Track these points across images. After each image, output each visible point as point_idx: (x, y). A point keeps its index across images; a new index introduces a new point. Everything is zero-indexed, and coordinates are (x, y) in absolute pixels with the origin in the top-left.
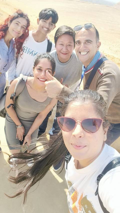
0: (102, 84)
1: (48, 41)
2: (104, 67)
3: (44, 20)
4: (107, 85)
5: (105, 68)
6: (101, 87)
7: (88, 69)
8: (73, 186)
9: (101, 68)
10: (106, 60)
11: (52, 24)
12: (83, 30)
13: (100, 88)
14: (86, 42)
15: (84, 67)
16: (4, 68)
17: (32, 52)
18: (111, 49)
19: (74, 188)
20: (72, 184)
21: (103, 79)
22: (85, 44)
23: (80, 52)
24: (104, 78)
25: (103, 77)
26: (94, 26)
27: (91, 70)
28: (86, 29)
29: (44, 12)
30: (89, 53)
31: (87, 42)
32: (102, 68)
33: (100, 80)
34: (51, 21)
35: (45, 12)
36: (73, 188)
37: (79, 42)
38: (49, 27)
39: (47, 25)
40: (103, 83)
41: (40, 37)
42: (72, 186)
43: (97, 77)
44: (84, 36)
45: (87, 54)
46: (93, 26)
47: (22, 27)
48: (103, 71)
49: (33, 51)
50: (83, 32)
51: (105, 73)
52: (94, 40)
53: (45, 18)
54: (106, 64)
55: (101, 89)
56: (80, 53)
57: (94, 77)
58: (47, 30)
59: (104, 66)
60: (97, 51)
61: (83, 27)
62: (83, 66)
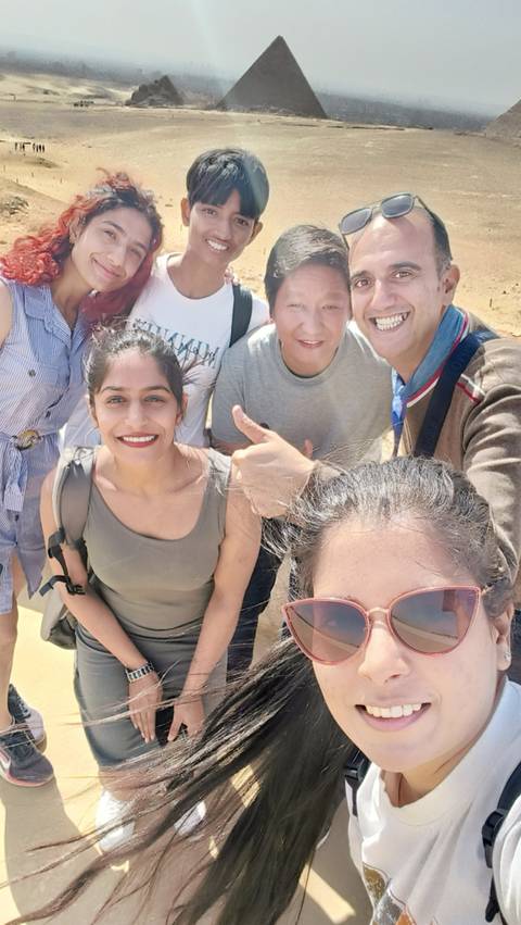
0: (481, 442)
1: (236, 288)
2: (483, 369)
3: (206, 206)
4: (505, 441)
5: (487, 372)
6: (479, 454)
7: (417, 387)
8: (388, 891)
9: (471, 375)
10: (492, 338)
11: (242, 222)
12: (380, 222)
13: (474, 459)
14: (394, 274)
15: (399, 378)
16: (48, 414)
17: (171, 339)
18: (498, 308)
19: (395, 902)
20: (386, 881)
21: (484, 417)
22: (392, 282)
23: (374, 321)
24: (489, 414)
25: (484, 411)
26: (420, 200)
27: (430, 388)
28: (389, 219)
29: (203, 166)
30: (412, 318)
31: (398, 276)
32: (477, 374)
33: (474, 425)
34: (238, 210)
35: (211, 167)
36: (389, 901)
37: (366, 279)
38: (229, 238)
39: (223, 230)
40: (486, 434)
41: (197, 277)
42: (385, 896)
43: (458, 412)
44: (383, 249)
45: (402, 323)
46: (417, 204)
47: (131, 250)
48: (481, 387)
49: (176, 334)
50: (376, 235)
51: (490, 392)
52: (427, 260)
53: (212, 199)
54: (492, 353)
55: (479, 462)
56: (376, 324)
57: (449, 413)
58: (224, 248)
59: (483, 363)
60: (444, 307)
61: (377, 213)
62: (394, 373)
